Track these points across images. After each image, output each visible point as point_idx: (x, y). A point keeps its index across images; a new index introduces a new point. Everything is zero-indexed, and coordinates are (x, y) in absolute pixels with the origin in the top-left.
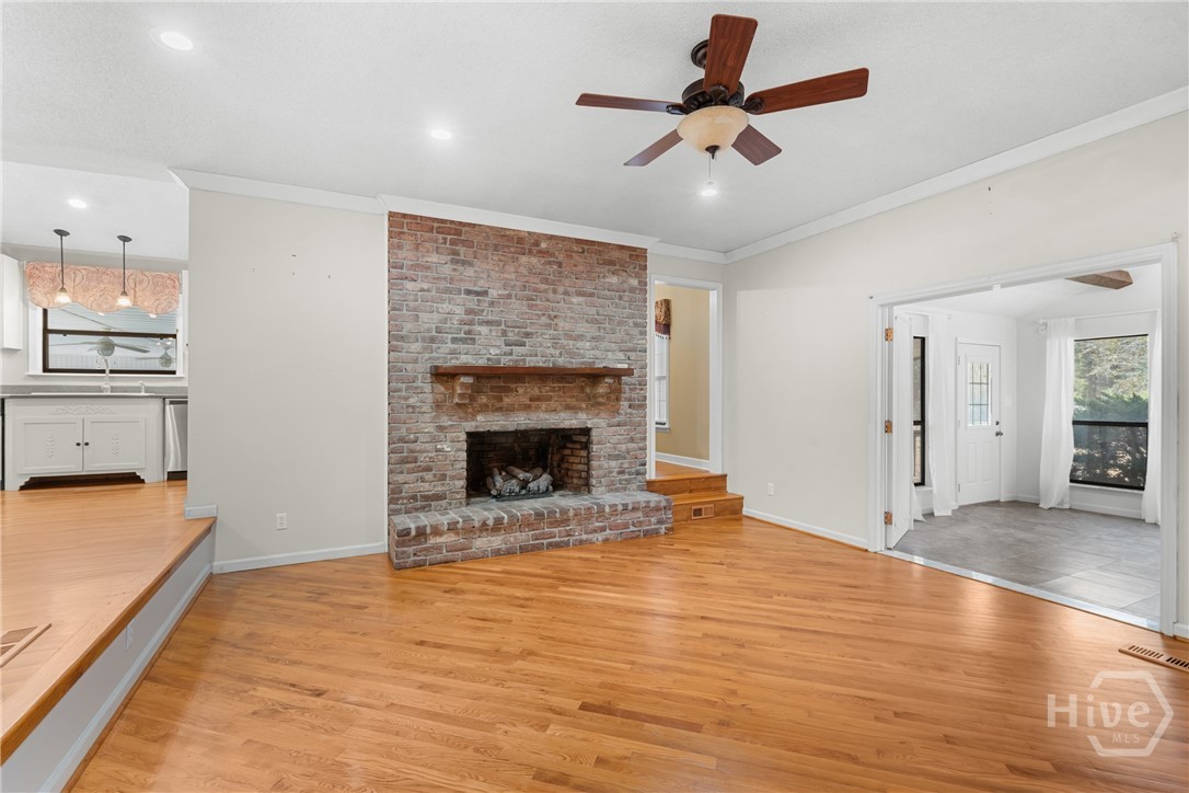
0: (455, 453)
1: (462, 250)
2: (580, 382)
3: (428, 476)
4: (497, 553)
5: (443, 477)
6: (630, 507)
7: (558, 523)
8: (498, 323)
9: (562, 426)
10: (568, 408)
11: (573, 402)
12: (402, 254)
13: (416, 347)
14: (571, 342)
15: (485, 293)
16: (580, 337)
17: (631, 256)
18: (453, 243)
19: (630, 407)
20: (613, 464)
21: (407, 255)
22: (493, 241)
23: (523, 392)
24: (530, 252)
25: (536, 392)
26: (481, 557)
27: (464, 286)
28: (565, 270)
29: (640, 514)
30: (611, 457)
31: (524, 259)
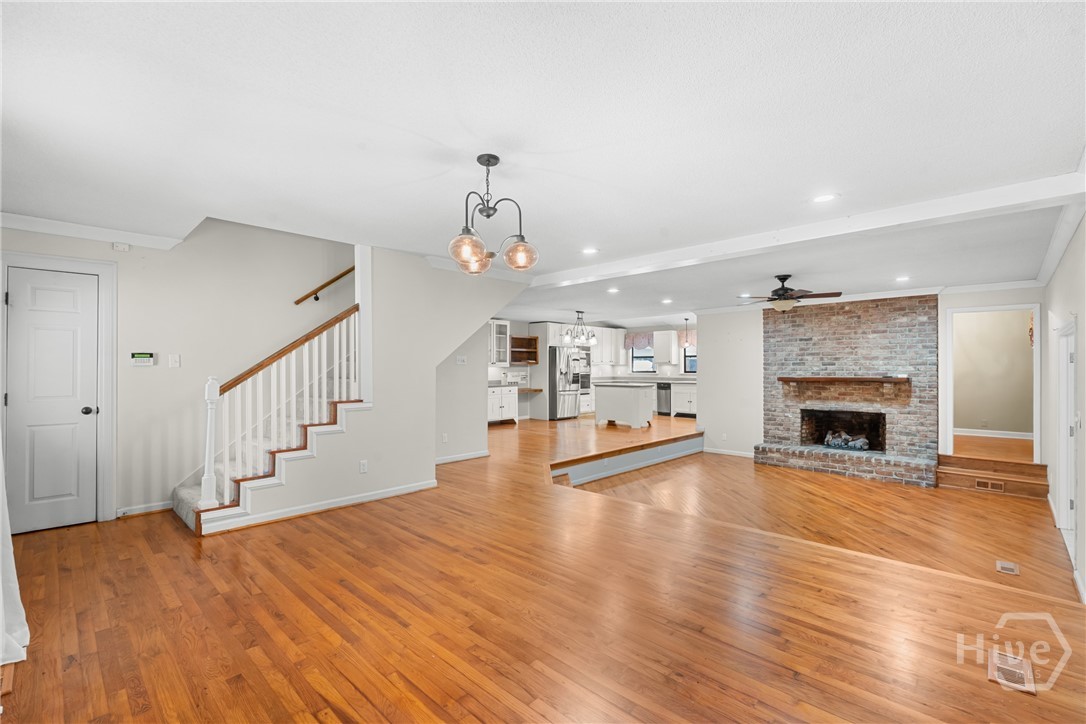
0: (794, 418)
1: (797, 319)
2: (876, 385)
3: (781, 428)
4: (801, 468)
5: (788, 430)
6: (892, 463)
7: (838, 462)
8: (818, 354)
9: (861, 410)
10: (866, 400)
11: (869, 397)
12: (770, 326)
13: (775, 368)
14: (868, 362)
15: (811, 339)
16: (876, 358)
17: (920, 302)
18: (792, 317)
19: (920, 402)
20: (904, 438)
21: (771, 327)
22: (815, 312)
23: (833, 390)
24: (838, 313)
25: (843, 390)
26: (793, 468)
27: (798, 337)
28: (863, 320)
29: (902, 469)
30: (901, 433)
31: (834, 318)
